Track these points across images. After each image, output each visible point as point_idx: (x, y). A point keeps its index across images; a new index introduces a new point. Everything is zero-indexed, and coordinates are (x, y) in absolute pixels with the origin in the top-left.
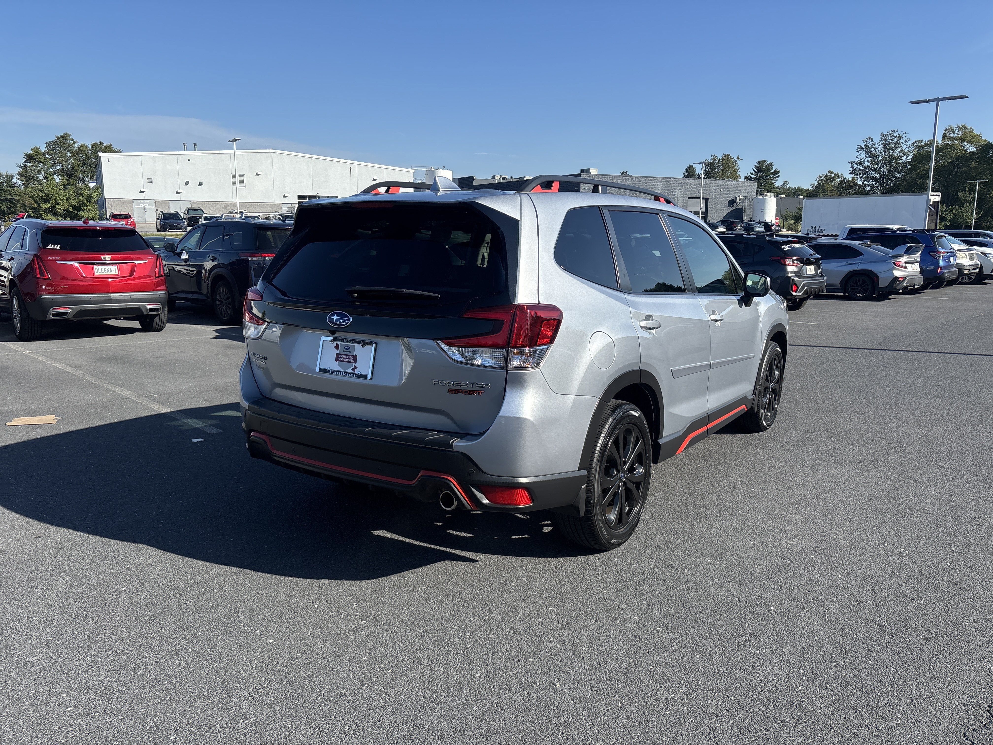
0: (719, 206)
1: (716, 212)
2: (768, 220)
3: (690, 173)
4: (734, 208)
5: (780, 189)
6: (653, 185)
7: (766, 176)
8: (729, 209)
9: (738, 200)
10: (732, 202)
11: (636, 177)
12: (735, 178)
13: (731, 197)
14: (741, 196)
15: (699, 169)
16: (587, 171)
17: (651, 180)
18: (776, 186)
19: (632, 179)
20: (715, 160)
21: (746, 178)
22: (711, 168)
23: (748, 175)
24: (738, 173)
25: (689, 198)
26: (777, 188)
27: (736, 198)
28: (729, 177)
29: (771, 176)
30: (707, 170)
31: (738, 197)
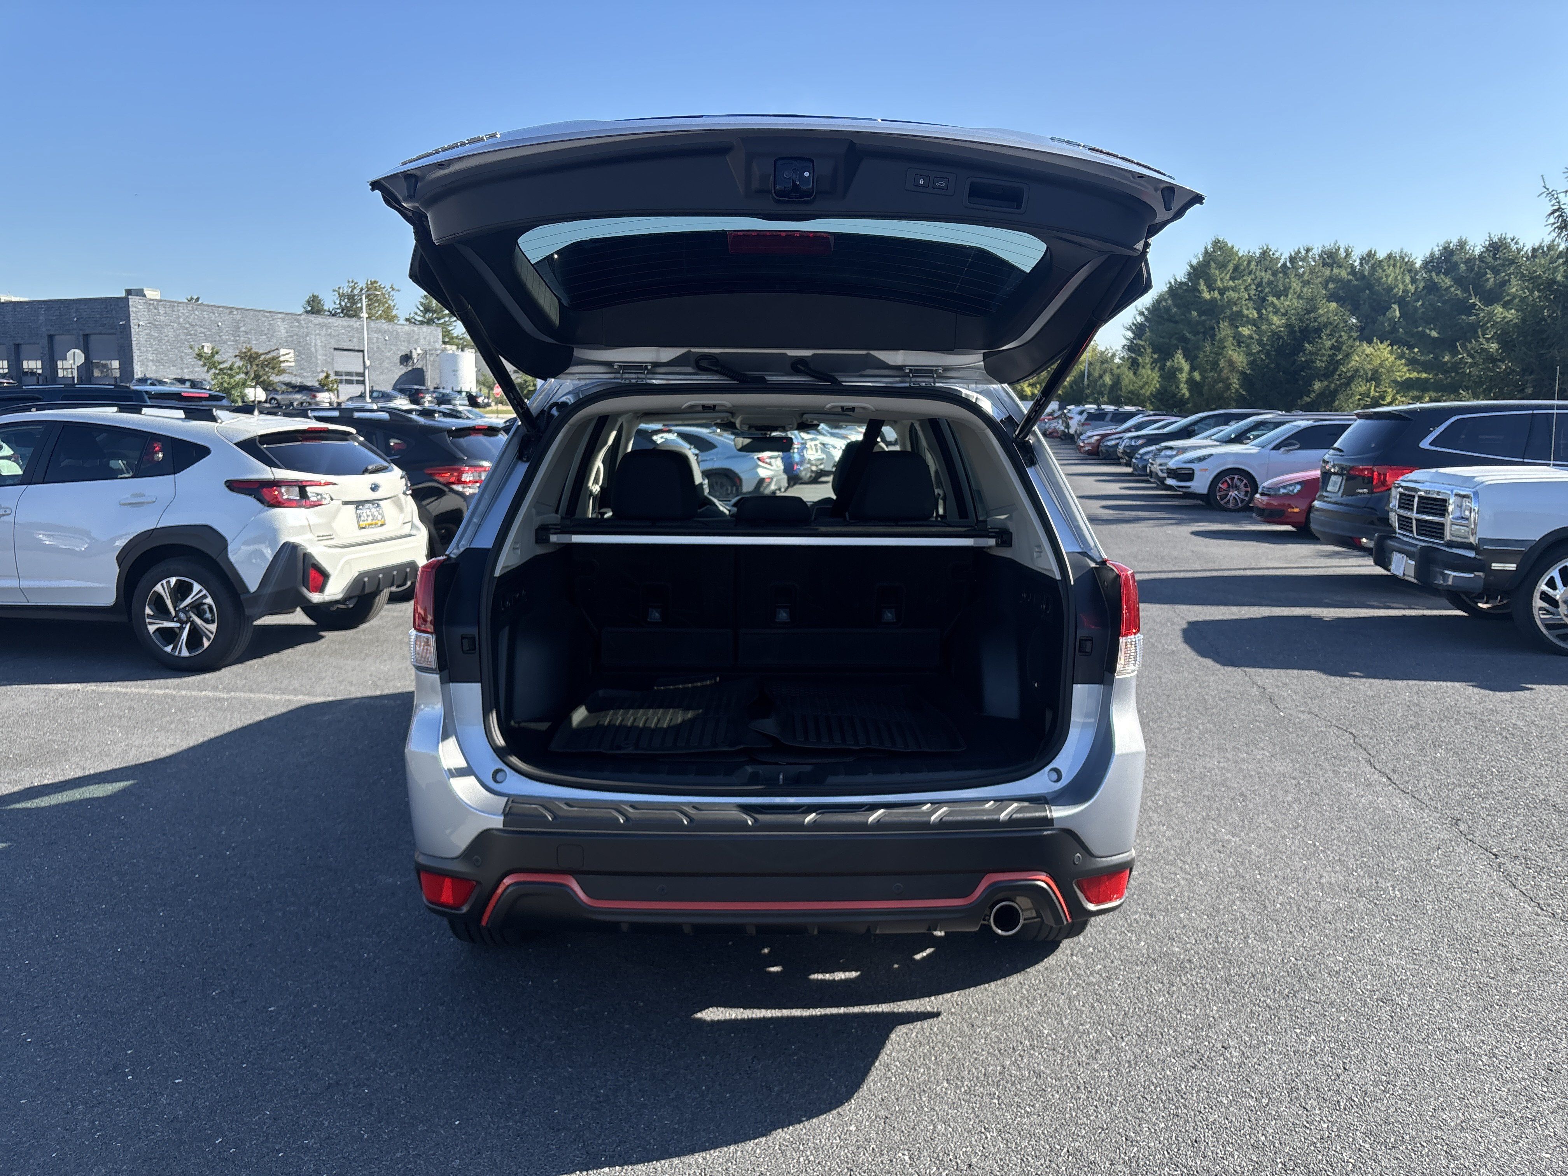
0: (386, 364)
1: (382, 373)
2: (466, 388)
3: (314, 307)
4: (410, 369)
5: (461, 339)
6: (270, 324)
7: (439, 319)
8: (403, 370)
9: (415, 355)
10: (406, 358)
11: (237, 309)
12: (391, 319)
13: (404, 350)
14: (419, 349)
15: (330, 302)
16: (140, 293)
17: (265, 316)
18: (455, 335)
19: (231, 313)
20: (355, 288)
21: (407, 320)
22: (348, 302)
23: (412, 316)
24: (394, 313)
25: (335, 349)
26: (457, 337)
27: (411, 352)
28: (380, 317)
29: (447, 319)
30: (343, 304)
31: (414, 351)
